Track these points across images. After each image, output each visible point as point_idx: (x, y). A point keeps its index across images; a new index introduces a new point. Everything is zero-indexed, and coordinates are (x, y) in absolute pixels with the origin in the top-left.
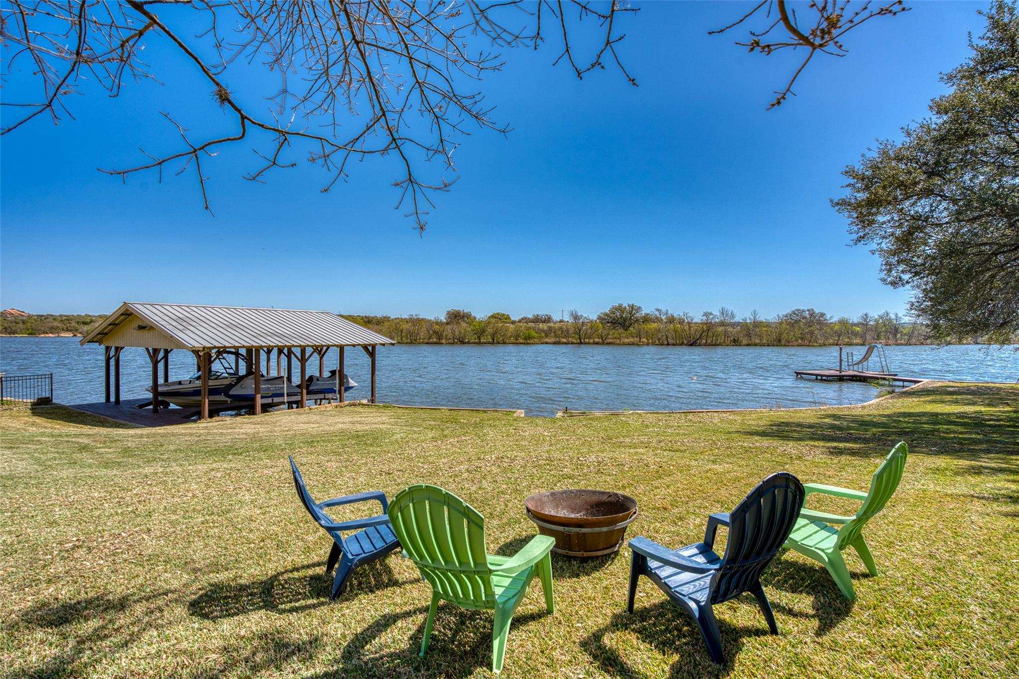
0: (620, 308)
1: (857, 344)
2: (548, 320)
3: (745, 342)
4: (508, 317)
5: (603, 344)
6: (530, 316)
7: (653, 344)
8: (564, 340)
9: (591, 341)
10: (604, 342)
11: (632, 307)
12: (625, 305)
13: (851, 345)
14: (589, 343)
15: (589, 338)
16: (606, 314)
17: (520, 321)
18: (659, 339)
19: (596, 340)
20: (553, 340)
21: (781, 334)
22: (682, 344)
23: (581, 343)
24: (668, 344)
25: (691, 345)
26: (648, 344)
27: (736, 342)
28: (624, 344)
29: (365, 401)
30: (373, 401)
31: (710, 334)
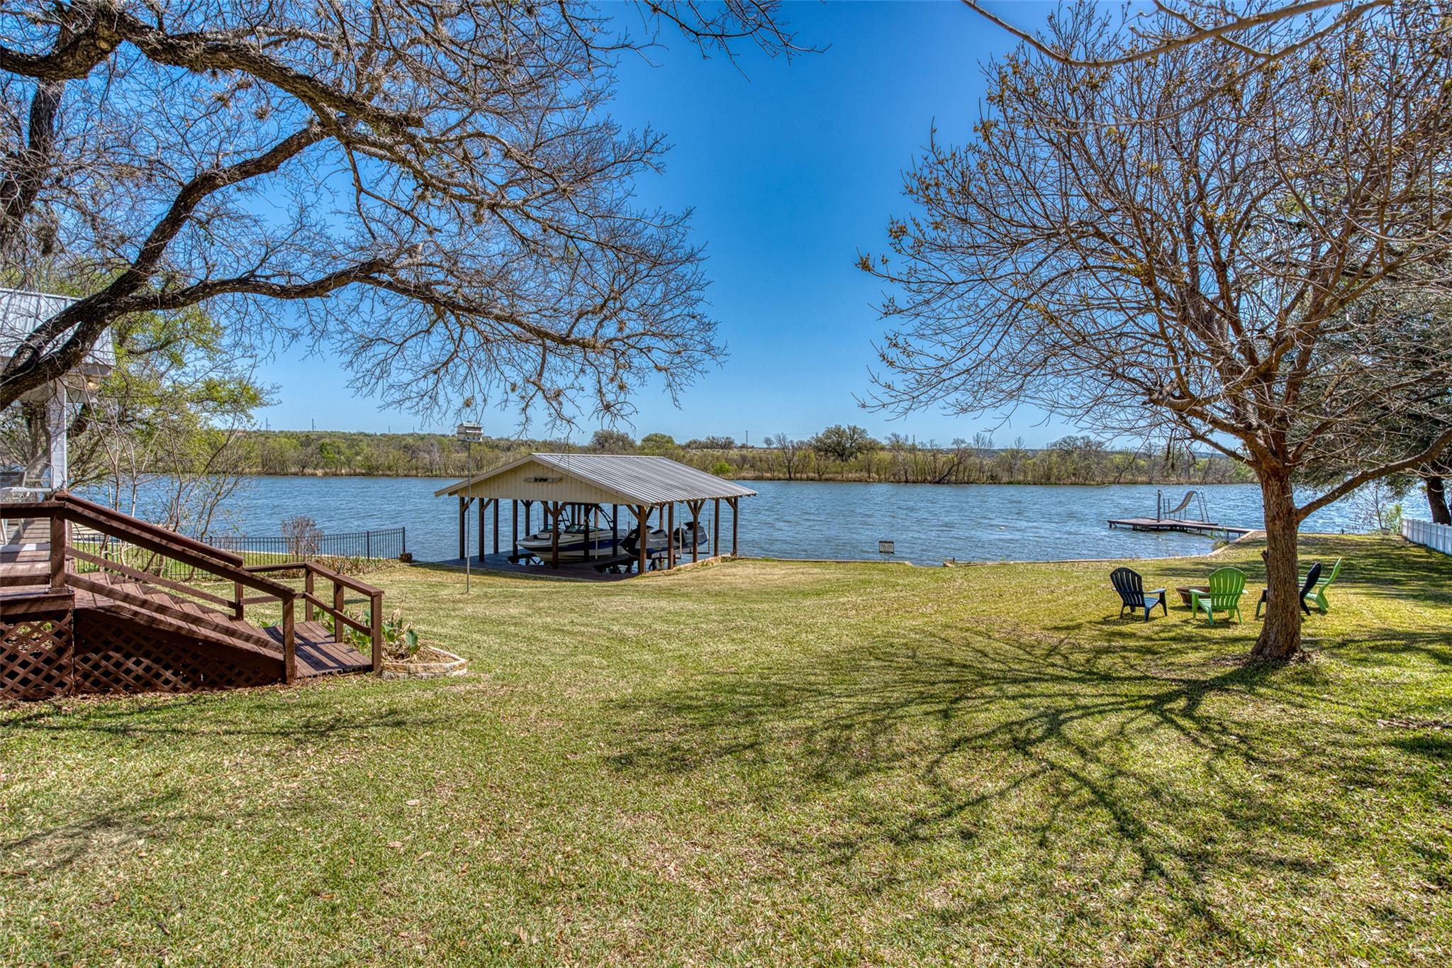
0: (838, 432)
1: (1143, 483)
2: (728, 445)
3: (1005, 479)
4: (670, 440)
5: (820, 480)
6: (703, 439)
7: (887, 481)
8: (769, 475)
9: (804, 476)
10: (821, 478)
11: (854, 430)
12: (844, 427)
13: (1136, 483)
14: (801, 479)
15: (802, 472)
16: (818, 440)
17: (688, 446)
18: (894, 475)
19: (811, 475)
20: (751, 474)
21: (1050, 469)
22: (924, 481)
23: (790, 479)
24: (907, 482)
25: (938, 482)
26: (880, 481)
27: (994, 480)
28: (849, 481)
29: (729, 555)
30: (734, 552)
31: (961, 468)
